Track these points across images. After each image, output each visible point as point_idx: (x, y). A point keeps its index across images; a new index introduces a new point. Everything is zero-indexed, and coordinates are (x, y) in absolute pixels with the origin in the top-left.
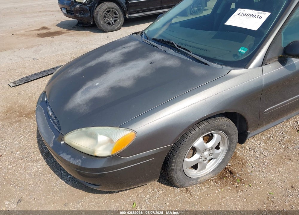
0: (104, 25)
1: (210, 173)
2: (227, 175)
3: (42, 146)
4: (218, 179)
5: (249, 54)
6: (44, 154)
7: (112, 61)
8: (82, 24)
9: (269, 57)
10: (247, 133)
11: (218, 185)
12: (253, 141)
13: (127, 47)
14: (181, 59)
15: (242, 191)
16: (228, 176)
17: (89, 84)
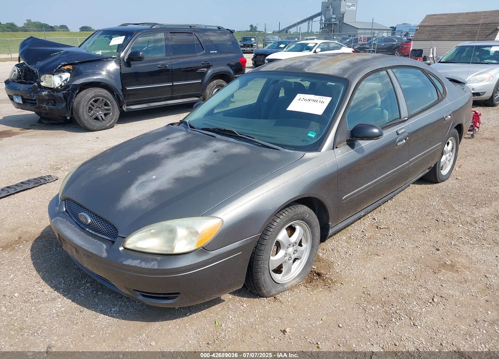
0: (90, 120)
1: (296, 277)
2: (315, 278)
3: (51, 282)
4: (306, 283)
5: (318, 139)
6: (61, 290)
7: (162, 153)
8: (49, 120)
9: (338, 140)
10: (329, 225)
11: (309, 289)
12: (333, 242)
13: (173, 138)
14: (248, 146)
15: (336, 290)
16: (317, 279)
17: (142, 179)
